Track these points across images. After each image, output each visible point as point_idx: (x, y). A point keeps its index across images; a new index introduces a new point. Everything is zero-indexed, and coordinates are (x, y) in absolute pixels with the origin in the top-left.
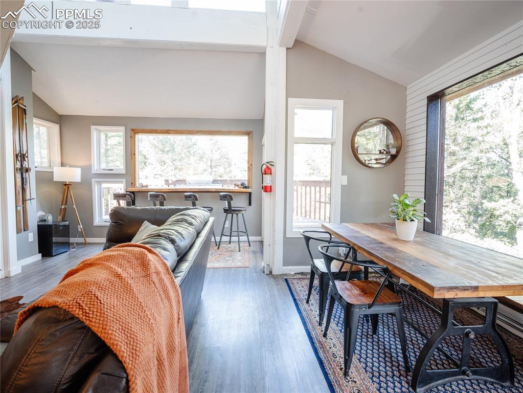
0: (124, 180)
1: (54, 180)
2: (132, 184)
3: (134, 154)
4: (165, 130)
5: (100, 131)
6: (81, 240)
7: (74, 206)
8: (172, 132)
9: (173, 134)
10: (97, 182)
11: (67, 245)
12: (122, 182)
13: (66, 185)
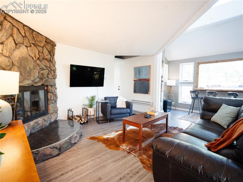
0: (193, 85)
1: (167, 85)
2: (196, 87)
3: (198, 74)
4: (215, 61)
5: (183, 65)
6: (174, 108)
7: (173, 95)
8: (219, 61)
9: (220, 62)
10: (181, 86)
11: (170, 109)
12: (191, 86)
13: (170, 87)
